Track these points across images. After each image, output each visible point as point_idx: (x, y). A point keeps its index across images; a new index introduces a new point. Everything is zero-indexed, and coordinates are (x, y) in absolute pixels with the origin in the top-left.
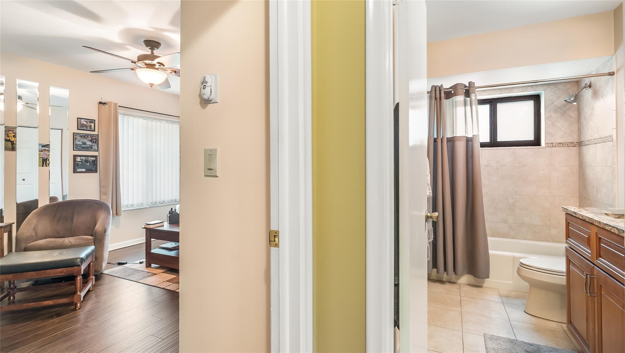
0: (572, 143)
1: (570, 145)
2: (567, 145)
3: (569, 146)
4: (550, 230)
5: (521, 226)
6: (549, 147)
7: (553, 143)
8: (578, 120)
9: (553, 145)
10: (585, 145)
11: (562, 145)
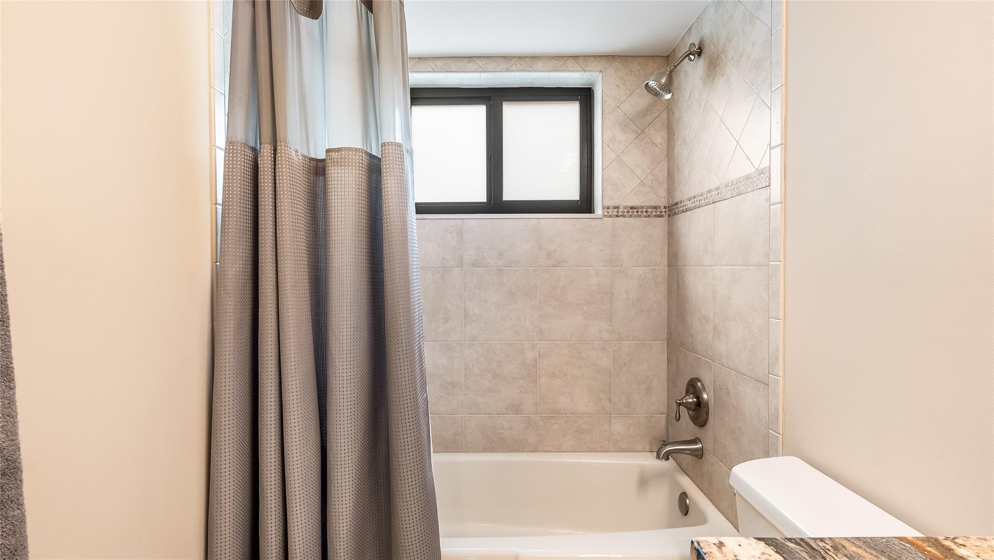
0: (656, 208)
1: (652, 212)
2: (646, 212)
3: (649, 216)
4: (611, 423)
5: (552, 418)
6: (611, 216)
7: (618, 207)
8: (668, 151)
9: (618, 212)
10: (683, 211)
11: (635, 213)
